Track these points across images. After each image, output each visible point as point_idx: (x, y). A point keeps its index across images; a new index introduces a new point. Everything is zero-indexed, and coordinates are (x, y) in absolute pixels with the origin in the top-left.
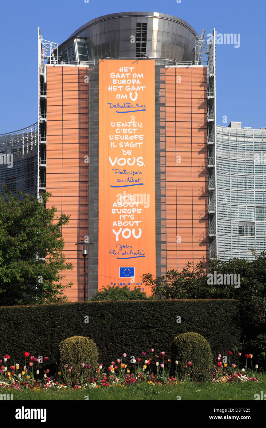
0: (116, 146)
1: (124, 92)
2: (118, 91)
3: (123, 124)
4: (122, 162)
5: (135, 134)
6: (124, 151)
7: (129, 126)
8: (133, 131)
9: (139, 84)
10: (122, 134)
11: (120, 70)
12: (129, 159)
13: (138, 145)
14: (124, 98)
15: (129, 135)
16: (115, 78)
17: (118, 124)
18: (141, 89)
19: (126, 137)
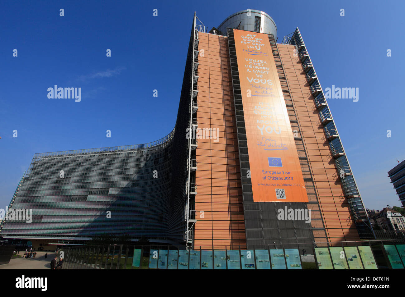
0: (251, 71)
1: (251, 45)
2: (247, 44)
3: (254, 61)
4: (256, 81)
5: (263, 66)
6: (257, 75)
7: (258, 62)
8: (261, 65)
9: (260, 43)
10: (253, 65)
11: (247, 35)
12: (261, 80)
13: (266, 73)
14: (252, 48)
15: (259, 67)
16: (244, 38)
17: (250, 60)
18: (262, 45)
19: (257, 67)
